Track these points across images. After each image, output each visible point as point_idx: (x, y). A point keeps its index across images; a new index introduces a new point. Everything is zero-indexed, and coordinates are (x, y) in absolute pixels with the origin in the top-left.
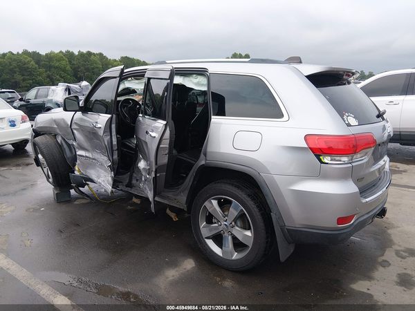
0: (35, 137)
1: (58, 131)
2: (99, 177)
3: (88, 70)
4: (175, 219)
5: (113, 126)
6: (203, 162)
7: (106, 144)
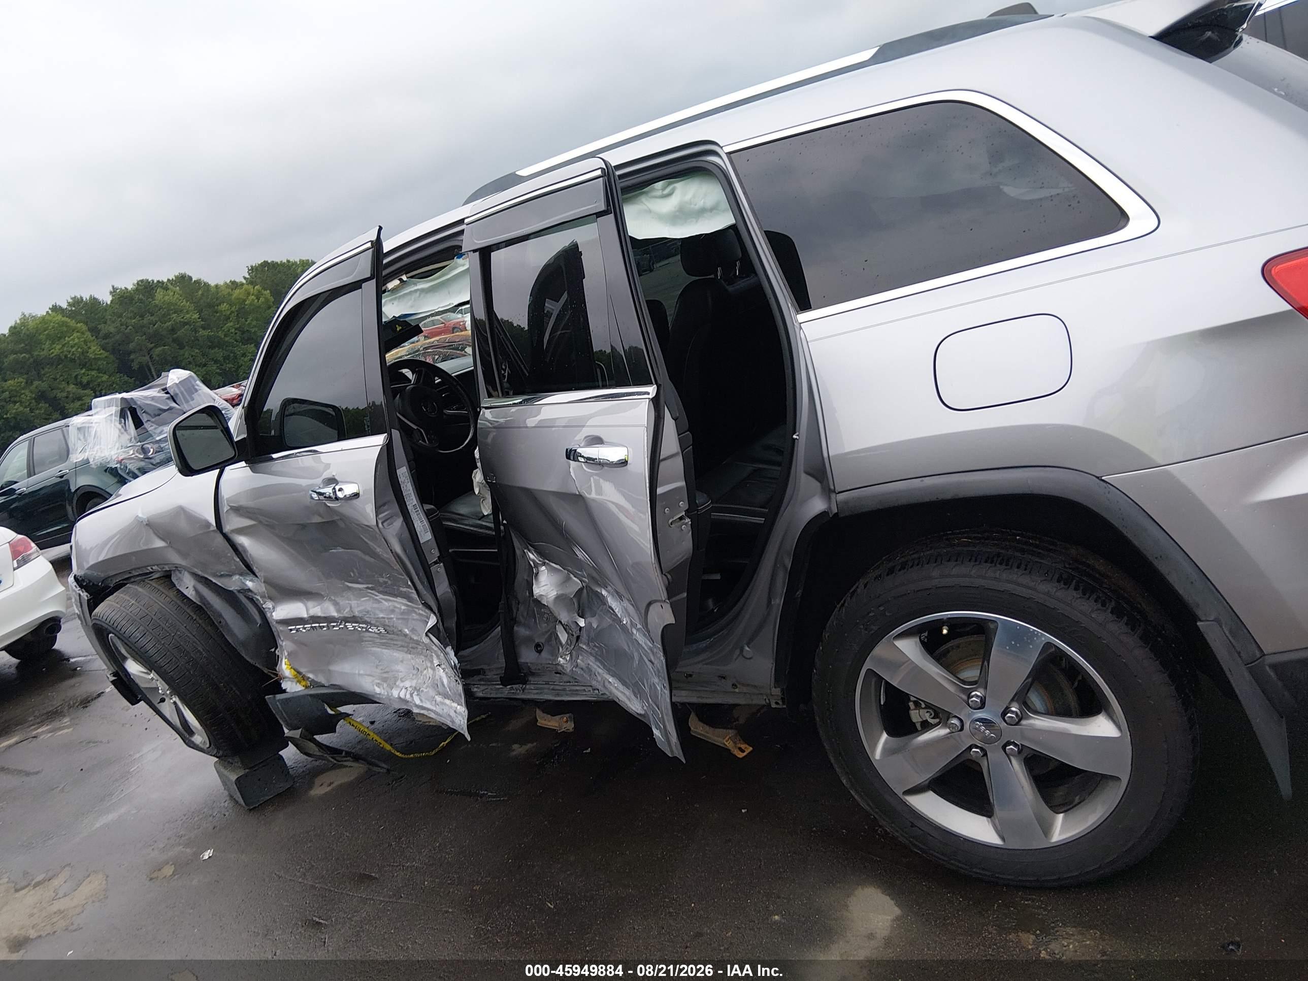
0: (93, 604)
1: (175, 558)
2: (390, 680)
3: (156, 339)
4: (742, 751)
5: (403, 473)
6: (817, 505)
7: (398, 549)
